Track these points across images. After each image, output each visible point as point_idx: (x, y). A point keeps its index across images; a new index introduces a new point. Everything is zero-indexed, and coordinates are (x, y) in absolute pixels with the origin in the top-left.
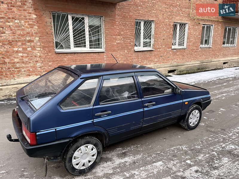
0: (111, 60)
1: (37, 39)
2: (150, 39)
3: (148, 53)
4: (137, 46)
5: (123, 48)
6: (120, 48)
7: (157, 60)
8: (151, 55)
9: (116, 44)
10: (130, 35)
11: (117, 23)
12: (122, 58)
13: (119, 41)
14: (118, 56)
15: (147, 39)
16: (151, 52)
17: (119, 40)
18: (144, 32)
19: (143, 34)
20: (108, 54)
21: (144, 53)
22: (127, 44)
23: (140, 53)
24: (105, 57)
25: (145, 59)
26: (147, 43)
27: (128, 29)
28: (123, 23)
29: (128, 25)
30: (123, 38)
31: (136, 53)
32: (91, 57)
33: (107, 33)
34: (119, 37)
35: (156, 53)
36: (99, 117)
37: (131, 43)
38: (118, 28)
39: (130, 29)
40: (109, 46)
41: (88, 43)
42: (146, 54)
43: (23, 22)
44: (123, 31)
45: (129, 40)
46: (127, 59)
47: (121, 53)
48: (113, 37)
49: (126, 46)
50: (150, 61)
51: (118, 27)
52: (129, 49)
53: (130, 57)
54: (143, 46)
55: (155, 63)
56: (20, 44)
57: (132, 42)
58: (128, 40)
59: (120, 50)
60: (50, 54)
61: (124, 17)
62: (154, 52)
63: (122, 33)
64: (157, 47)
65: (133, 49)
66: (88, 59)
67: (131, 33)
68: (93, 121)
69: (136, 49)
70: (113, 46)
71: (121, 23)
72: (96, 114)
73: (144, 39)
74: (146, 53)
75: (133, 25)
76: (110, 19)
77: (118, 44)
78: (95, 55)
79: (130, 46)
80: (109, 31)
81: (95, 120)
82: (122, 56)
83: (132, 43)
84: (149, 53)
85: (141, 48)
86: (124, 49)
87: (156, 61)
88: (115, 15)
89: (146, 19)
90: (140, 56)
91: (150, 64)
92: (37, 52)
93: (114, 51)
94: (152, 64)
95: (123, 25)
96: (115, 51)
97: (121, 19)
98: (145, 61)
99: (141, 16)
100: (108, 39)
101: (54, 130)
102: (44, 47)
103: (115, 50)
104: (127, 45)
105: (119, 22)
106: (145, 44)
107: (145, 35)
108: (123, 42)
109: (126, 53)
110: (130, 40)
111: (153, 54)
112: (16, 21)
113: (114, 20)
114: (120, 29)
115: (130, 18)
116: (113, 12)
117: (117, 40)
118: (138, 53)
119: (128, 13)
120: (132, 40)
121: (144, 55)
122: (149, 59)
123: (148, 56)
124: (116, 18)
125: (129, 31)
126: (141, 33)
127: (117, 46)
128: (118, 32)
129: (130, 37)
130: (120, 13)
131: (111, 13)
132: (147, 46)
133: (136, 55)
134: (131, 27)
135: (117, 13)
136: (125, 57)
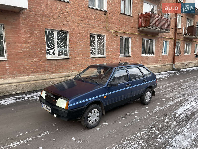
0: (15, 68)
2: (66, 48)
4: (50, 54)
5: (31, 56)
6: (28, 56)
7: (75, 68)
8: (67, 64)
9: (21, 52)
10: (39, 44)
11: (22, 31)
12: (31, 66)
13: (25, 49)
14: (25, 64)
15: (61, 48)
16: (67, 60)
17: (26, 48)
18: (58, 42)
19: (57, 43)
21: (58, 61)
22: (37, 52)
23: (53, 62)
24: (8, 65)
25: (60, 67)
26: (62, 52)
27: (37, 38)
28: (29, 32)
29: (36, 34)
30: (31, 46)
31: (49, 61)
33: (9, 41)
34: (25, 45)
35: (73, 61)
37: (41, 52)
38: (24, 37)
39: (40, 38)
40: (12, 54)
44: (30, 40)
45: (39, 48)
46: (37, 67)
47: (29, 61)
48: (18, 45)
49: (35, 54)
51: (23, 35)
52: (39, 57)
53: (42, 65)
54: (57, 54)
55: (73, 71)
57: (43, 50)
58: (37, 48)
59: (28, 58)
61: (31, 26)
62: (71, 60)
63: (29, 41)
64: (74, 56)
65: (44, 57)
69: (49, 57)
70: (18, 54)
71: (27, 31)
73: (58, 48)
74: (61, 61)
75: (42, 34)
76: (13, 27)
77: (25, 52)
79: (41, 54)
80: (11, 39)
83: (43, 52)
84: (65, 61)
85: (56, 56)
86: (33, 58)
87: (74, 69)
88: (19, 23)
89: (59, 29)
90: (53, 64)
91: (67, 72)
93: (20, 59)
94: (69, 71)
95: (30, 34)
97: (27, 27)
98: (60, 69)
99: (52, 26)
103: (22, 58)
104: (37, 54)
105: (25, 31)
106: (60, 53)
107: (60, 44)
108: (30, 50)
109: (36, 61)
111: (70, 62)
113: (18, 28)
114: (26, 37)
115: (38, 27)
116: (16, 20)
117: (23, 48)
118: (51, 61)
119: (36, 22)
120: (42, 48)
121: (59, 63)
122: (66, 67)
123: (64, 64)
124: (21, 26)
125: (38, 40)
126: (55, 42)
127: (23, 54)
128: (24, 41)
129: (40, 46)
130: (25, 22)
131: (13, 21)
132: (62, 55)
133: (49, 63)
134: (41, 36)
135: (21, 22)
136: (34, 65)
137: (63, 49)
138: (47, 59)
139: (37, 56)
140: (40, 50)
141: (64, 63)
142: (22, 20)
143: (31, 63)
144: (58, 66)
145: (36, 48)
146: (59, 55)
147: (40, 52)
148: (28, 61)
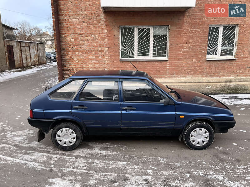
0: (174, 68)
1: (107, 49)
2: (233, 46)
3: (226, 63)
4: (211, 54)
5: (191, 57)
6: (187, 56)
8: (231, 66)
9: (182, 52)
10: (200, 43)
11: (185, 30)
12: (189, 67)
13: (186, 50)
14: (183, 65)
15: (226, 46)
16: (231, 62)
17: (187, 48)
18: (222, 39)
19: (221, 41)
20: (173, 62)
21: (220, 63)
22: (197, 52)
23: (214, 63)
24: (168, 65)
25: (221, 70)
26: (227, 51)
27: (199, 37)
28: (193, 30)
29: (198, 32)
30: (192, 46)
31: (208, 63)
32: (152, 65)
33: (172, 42)
34: (186, 45)
35: (240, 63)
36: (77, 109)
37: (202, 52)
38: (186, 36)
39: (202, 36)
40: (173, 54)
41: (151, 52)
42: (224, 64)
43: (97, 36)
44: (191, 39)
45: (199, 48)
46: (195, 68)
47: (188, 62)
48: (179, 45)
50: (230, 71)
51: (186, 35)
53: (200, 66)
54: (220, 54)
55: (237, 76)
56: (94, 53)
57: (204, 50)
59: (187, 59)
60: (115, 62)
61: (195, 24)
62: (237, 61)
63: (191, 41)
64: (242, 56)
65: (204, 58)
66: (150, 67)
67: (202, 40)
68: (71, 111)
69: (209, 57)
70: (178, 54)
71: (189, 30)
72: (74, 107)
73: (222, 46)
74: (223, 62)
75: (205, 32)
76: (177, 27)
77: (185, 52)
78: (157, 63)
79: (201, 54)
80: (174, 39)
81: (73, 111)
82: (189, 66)
85: (218, 57)
86: (192, 58)
87: (240, 73)
88: (183, 23)
89: (226, 24)
90: (214, 66)
91: (229, 76)
92: (106, 59)
93: (179, 59)
94: (232, 75)
95: (193, 33)
96: (181, 60)
97: (190, 26)
98: (221, 72)
99: (219, 21)
100: (172, 48)
101: (43, 111)
102: (111, 56)
103: (181, 58)
104: (196, 54)
105: (188, 30)
106: (224, 52)
107: (225, 42)
108: (191, 50)
109: (195, 62)
110: (201, 48)
111: (235, 65)
112: (92, 36)
113: (181, 28)
114: (188, 36)
115: (202, 24)
116: (181, 20)
117: (183, 48)
118: (211, 62)
119: (200, 19)
120: (203, 48)
121: (221, 65)
122: (229, 70)
123: (226, 66)
124: (184, 25)
125: (200, 39)
126: (219, 40)
127: (183, 54)
128: (185, 40)
129: (201, 45)
130: (189, 20)
131: (178, 21)
132: (226, 55)
133: (208, 65)
134: (203, 34)
135: (185, 21)
136: (192, 66)
137: (228, 48)
138: (207, 59)
139: (197, 57)
140: (201, 50)
141: (227, 64)
142: (187, 19)
143: (189, 64)
144: (219, 68)
145: (196, 48)
146: (221, 55)
147: (200, 52)
148: (186, 62)
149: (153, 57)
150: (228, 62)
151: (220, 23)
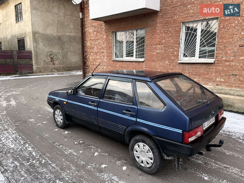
1: (105, 51)
2: (214, 45)
3: (202, 67)
5: (163, 59)
6: (160, 58)
7: (222, 80)
8: (208, 71)
9: (155, 54)
10: (172, 43)
11: (158, 31)
13: (159, 51)
14: (157, 66)
15: (205, 46)
16: (209, 66)
17: (160, 49)
20: (148, 64)
21: (193, 66)
22: (169, 53)
23: (187, 66)
24: (144, 66)
26: (206, 53)
27: (171, 37)
28: (165, 30)
29: (170, 32)
30: (164, 47)
31: (181, 65)
32: (133, 65)
33: (148, 43)
34: (159, 46)
35: (221, 68)
37: (174, 53)
38: (159, 37)
39: (174, 36)
40: (149, 56)
41: (135, 53)
42: (199, 68)
43: (101, 41)
44: (164, 39)
45: (171, 49)
47: (161, 64)
48: (153, 46)
49: (167, 56)
50: (207, 79)
51: (159, 35)
52: (171, 60)
53: (172, 69)
55: (217, 85)
56: (99, 54)
57: (176, 51)
58: (170, 49)
59: (160, 60)
60: (110, 61)
61: (167, 23)
62: (216, 66)
63: (163, 41)
64: (224, 58)
65: (176, 60)
66: (131, 67)
67: (175, 40)
70: (153, 56)
71: (162, 31)
73: (200, 46)
74: (198, 66)
76: (151, 29)
77: (157, 53)
78: (136, 64)
79: (174, 56)
80: (149, 41)
82: (162, 68)
83: (176, 53)
84: (204, 67)
85: (196, 59)
86: (165, 60)
87: (220, 82)
88: (156, 24)
90: (187, 70)
91: (207, 84)
92: (105, 59)
93: (153, 61)
94: (210, 84)
95: (165, 33)
96: (155, 61)
97: (163, 26)
99: (192, 16)
100: (148, 49)
102: (108, 56)
103: (155, 60)
104: (169, 56)
106: (202, 54)
107: (203, 41)
108: (163, 51)
109: (167, 64)
110: (173, 49)
111: (214, 70)
112: (99, 41)
113: (155, 29)
114: (161, 37)
115: (174, 22)
116: (154, 20)
117: (157, 50)
118: (185, 66)
119: (172, 17)
120: (175, 49)
121: (195, 69)
122: (205, 76)
123: (202, 71)
124: (157, 26)
125: (172, 39)
127: (156, 56)
128: (159, 41)
129: (173, 46)
130: (162, 20)
131: (152, 23)
132: (205, 57)
133: (181, 68)
134: (175, 34)
135: (158, 21)
136: (165, 69)
137: (207, 48)
139: (169, 59)
140: (173, 51)
141: (203, 69)
143: (162, 66)
144: (194, 73)
145: (168, 49)
146: (199, 57)
147: (172, 53)
148: (159, 64)
149: (136, 58)
150: (204, 66)
151: (193, 18)
